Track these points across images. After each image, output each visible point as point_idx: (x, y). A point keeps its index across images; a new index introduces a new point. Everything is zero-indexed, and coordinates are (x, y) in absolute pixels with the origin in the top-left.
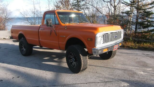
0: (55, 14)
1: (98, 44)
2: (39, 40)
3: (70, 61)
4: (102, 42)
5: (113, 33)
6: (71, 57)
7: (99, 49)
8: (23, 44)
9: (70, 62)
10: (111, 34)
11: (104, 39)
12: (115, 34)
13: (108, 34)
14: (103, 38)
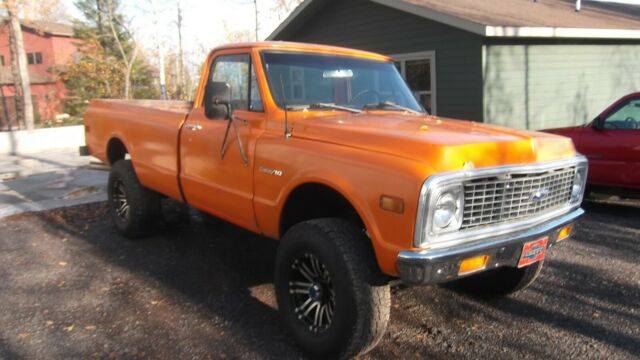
0: (250, 62)
1: (431, 230)
2: (178, 177)
3: (294, 287)
4: (456, 222)
5: (525, 175)
6: (304, 269)
7: (430, 258)
8: (122, 190)
9: (292, 291)
10: (515, 180)
11: (466, 209)
12: (535, 181)
13: (496, 182)
14: (467, 202)
